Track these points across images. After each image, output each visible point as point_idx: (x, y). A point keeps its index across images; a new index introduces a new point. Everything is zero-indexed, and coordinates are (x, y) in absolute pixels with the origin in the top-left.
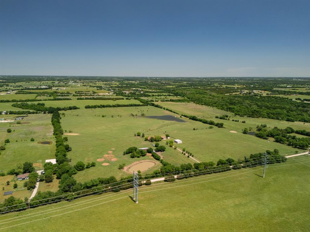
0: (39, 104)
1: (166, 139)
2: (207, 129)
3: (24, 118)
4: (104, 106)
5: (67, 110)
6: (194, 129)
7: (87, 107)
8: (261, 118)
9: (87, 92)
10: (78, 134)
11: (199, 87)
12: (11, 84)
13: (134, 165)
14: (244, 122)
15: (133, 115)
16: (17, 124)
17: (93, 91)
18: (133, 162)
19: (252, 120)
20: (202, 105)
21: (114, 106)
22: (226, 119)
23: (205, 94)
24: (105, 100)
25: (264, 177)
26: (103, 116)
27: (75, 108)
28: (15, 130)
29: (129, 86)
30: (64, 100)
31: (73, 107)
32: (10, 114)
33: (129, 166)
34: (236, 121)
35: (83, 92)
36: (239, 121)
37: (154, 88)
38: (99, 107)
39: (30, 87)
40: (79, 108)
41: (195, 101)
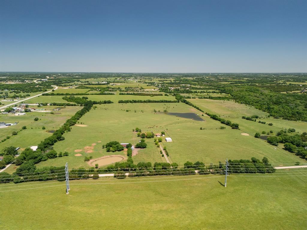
0: (83, 98)
1: (159, 136)
2: (217, 129)
3: (61, 109)
4: (135, 102)
5: (102, 104)
6: (201, 129)
7: (121, 102)
8: (300, 121)
9: (136, 87)
10: (86, 126)
11: (257, 84)
12: (81, 80)
13: (103, 158)
14: (271, 125)
15: (155, 111)
16: (51, 114)
17: (141, 87)
18: (103, 156)
19: (285, 123)
20: (241, 103)
21: (145, 102)
22: (253, 121)
23: (256, 91)
24: (143, 96)
25: (226, 187)
26: (127, 111)
27: (109, 102)
28: (41, 119)
29: (182, 82)
30: (108, 94)
31: (108, 101)
32: (53, 105)
33: (96, 159)
34: (262, 123)
35: (132, 87)
36: (266, 124)
37: (205, 84)
38: (131, 102)
39: (93, 83)
40: (113, 103)
41: (237, 99)
